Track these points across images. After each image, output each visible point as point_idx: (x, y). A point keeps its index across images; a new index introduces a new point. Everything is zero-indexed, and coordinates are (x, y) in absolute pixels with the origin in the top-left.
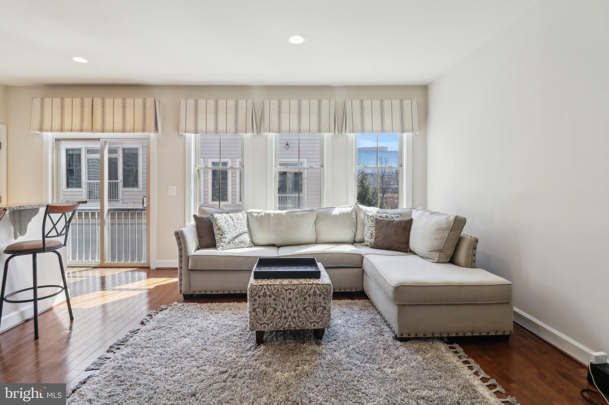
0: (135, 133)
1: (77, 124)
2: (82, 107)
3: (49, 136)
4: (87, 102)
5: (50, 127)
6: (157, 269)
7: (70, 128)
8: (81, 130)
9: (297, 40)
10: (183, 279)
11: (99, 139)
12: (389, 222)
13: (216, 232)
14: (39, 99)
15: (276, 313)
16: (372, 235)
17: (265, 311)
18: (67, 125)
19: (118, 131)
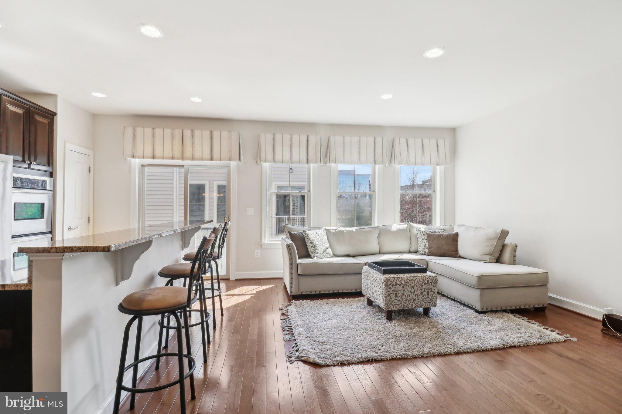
0: (222, 162)
1: (168, 153)
2: (173, 137)
3: (136, 162)
4: (178, 133)
5: (142, 154)
6: (237, 280)
7: (162, 155)
8: (173, 158)
9: (387, 96)
10: (293, 282)
11: (183, 166)
12: (440, 236)
13: (308, 244)
14: (131, 128)
15: (404, 297)
16: (425, 246)
17: (396, 295)
18: (159, 152)
19: (206, 160)
